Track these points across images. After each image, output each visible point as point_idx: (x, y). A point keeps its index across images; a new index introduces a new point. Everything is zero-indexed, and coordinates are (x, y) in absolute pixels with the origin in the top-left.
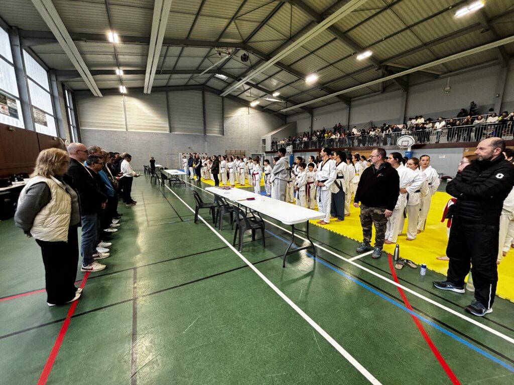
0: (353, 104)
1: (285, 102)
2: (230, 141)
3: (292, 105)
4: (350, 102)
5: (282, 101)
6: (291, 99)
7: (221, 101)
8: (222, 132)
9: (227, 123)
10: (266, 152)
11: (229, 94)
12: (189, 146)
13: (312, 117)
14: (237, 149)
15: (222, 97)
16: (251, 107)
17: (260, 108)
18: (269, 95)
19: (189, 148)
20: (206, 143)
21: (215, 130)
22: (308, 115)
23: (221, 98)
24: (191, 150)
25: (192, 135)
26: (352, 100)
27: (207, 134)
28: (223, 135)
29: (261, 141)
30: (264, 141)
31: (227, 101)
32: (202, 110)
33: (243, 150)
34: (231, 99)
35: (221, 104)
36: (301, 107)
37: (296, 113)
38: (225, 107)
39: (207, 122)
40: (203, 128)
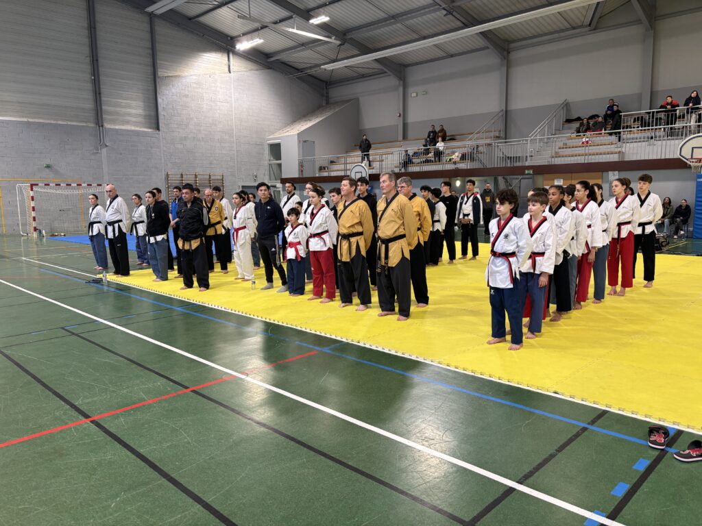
0: (515, 56)
1: (338, 42)
2: (179, 146)
3: (356, 52)
4: (509, 53)
5: (333, 40)
6: (355, 35)
7: (147, 27)
8: (154, 121)
9: (168, 96)
10: (284, 181)
11: (171, 11)
12: (48, 162)
13: (405, 86)
14: (199, 171)
15: (151, 16)
16: (236, 54)
17: (260, 58)
18: (297, 19)
19: (48, 167)
20: (104, 150)
21: (129, 115)
22: (392, 81)
23: (146, 19)
24: (56, 172)
25: (56, 126)
26: (513, 45)
27: (107, 126)
28: (158, 128)
29: (267, 151)
30: (276, 150)
31: (162, 29)
32: (86, 50)
33: (217, 173)
34: (178, 25)
35: (148, 36)
36: (377, 60)
37: (361, 76)
38: (159, 47)
39: (104, 89)
40: (89, 105)
